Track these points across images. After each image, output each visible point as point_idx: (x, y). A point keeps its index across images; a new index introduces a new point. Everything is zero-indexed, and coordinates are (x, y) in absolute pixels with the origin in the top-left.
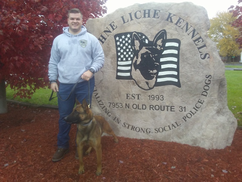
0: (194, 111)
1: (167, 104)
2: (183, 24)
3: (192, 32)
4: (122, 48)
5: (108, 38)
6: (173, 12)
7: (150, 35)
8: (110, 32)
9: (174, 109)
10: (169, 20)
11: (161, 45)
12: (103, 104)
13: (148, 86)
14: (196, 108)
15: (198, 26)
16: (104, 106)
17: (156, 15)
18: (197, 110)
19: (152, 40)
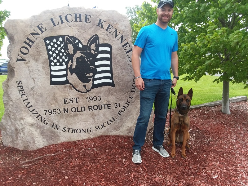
0: (126, 105)
1: (104, 103)
2: (113, 30)
3: (121, 38)
4: (54, 52)
5: (36, 41)
6: (103, 18)
7: (84, 40)
8: (38, 34)
9: (110, 106)
10: (100, 26)
11: (95, 49)
12: (37, 113)
13: (86, 89)
14: (128, 103)
15: (125, 33)
16: (38, 114)
17: (87, 20)
18: (128, 105)
19: (85, 44)
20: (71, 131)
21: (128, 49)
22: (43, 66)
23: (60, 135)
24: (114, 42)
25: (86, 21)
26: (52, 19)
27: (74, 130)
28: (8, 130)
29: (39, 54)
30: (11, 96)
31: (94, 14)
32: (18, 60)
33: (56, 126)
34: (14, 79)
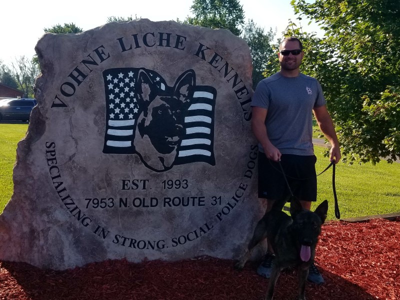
20: (128, 242)
21: (244, 97)
22: (95, 119)
23: (108, 250)
24: (221, 85)
26: (120, 40)
27: (134, 241)
28: (14, 231)
29: (92, 97)
30: (33, 168)
31: (191, 34)
32: (54, 105)
33: (103, 230)
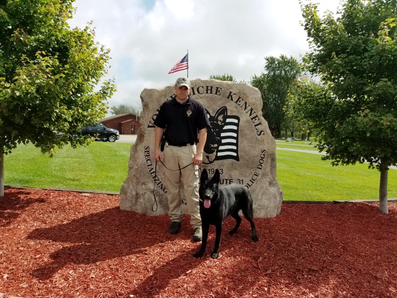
1: (226, 178)
2: (242, 103)
3: (250, 111)
6: (234, 91)
7: (212, 111)
9: (232, 182)
10: (230, 98)
11: (222, 121)
12: (159, 180)
13: (209, 160)
15: (255, 106)
17: (218, 92)
18: (253, 183)
19: (213, 115)
21: (257, 122)
24: (243, 115)
25: (216, 94)
28: (128, 194)
30: (138, 160)
31: (224, 86)
32: (149, 127)
34: (143, 143)
